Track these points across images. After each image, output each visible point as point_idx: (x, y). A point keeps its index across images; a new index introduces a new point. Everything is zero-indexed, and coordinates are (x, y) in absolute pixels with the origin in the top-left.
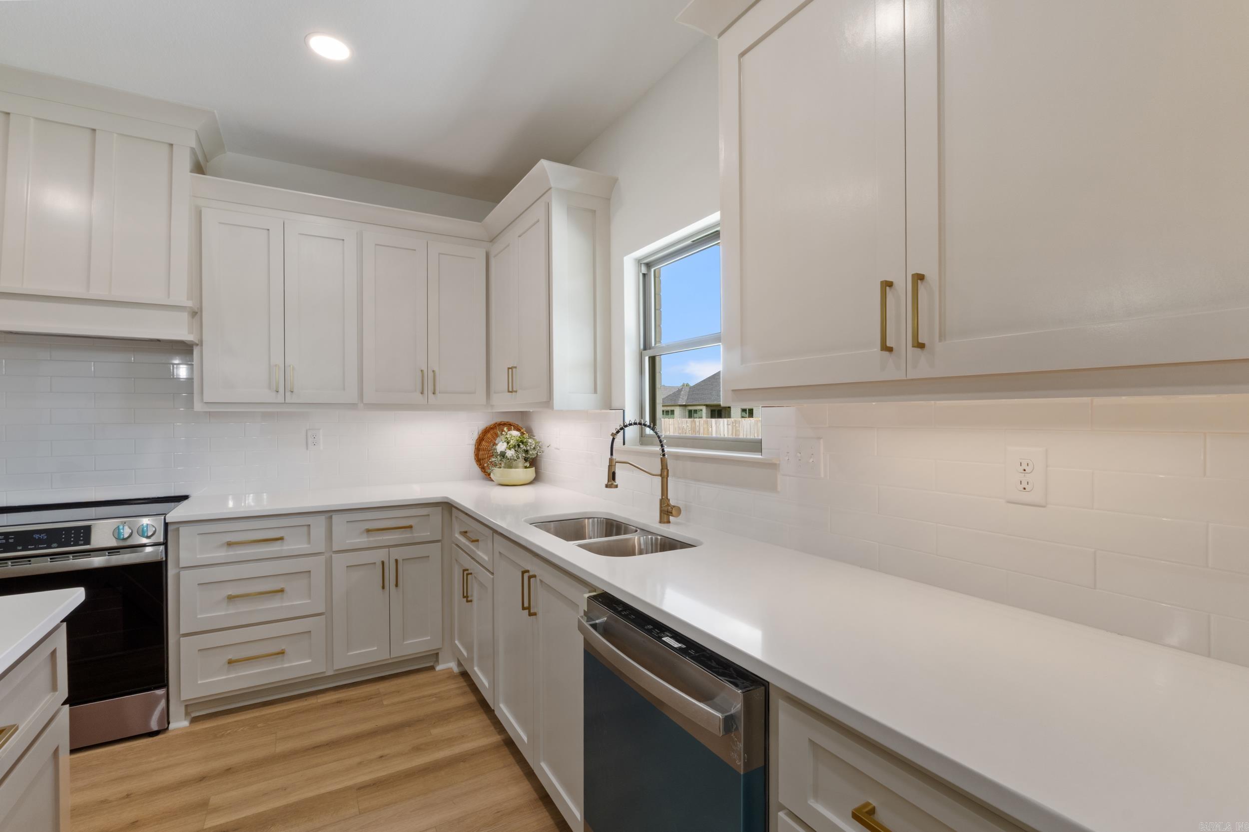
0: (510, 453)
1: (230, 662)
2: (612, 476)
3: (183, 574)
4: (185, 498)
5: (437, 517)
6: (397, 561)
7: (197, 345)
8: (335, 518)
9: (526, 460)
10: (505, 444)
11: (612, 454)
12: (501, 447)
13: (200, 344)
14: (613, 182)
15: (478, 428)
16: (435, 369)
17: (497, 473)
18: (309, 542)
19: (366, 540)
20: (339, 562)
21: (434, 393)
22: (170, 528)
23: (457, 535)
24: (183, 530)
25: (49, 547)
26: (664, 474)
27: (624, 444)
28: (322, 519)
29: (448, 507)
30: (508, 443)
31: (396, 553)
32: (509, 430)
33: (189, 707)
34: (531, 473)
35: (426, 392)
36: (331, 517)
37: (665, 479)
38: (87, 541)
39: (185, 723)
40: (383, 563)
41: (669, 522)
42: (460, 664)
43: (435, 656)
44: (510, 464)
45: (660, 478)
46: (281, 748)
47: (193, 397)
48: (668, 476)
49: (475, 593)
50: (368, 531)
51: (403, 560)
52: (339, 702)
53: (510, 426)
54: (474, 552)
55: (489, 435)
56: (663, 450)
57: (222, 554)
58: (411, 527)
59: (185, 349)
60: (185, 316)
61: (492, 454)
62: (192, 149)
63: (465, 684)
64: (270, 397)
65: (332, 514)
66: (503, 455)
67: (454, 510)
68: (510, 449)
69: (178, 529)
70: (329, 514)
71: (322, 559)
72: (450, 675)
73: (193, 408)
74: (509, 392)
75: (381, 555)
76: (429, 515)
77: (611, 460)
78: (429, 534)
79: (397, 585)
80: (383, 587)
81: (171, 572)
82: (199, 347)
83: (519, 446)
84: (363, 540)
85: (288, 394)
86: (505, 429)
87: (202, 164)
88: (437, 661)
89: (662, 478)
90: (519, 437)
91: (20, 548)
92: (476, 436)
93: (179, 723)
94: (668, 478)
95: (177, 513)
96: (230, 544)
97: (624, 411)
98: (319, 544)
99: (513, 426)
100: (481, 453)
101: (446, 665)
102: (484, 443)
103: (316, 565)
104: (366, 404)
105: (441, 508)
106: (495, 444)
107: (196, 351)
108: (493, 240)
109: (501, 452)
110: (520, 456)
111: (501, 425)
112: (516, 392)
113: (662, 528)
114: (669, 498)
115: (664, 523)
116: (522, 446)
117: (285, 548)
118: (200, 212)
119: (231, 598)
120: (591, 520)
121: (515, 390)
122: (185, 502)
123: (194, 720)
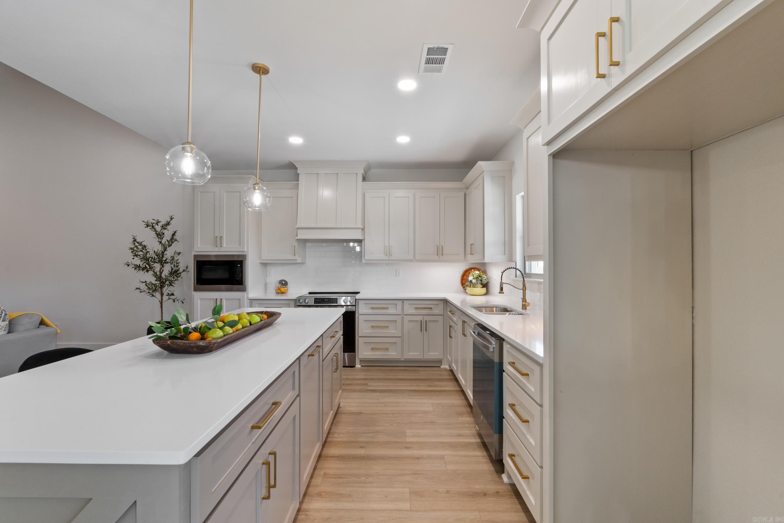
0: (474, 281)
1: (372, 349)
2: (502, 289)
3: (360, 316)
4: (359, 293)
5: (441, 305)
6: (426, 321)
7: (363, 240)
8: (405, 302)
9: (482, 284)
10: (472, 277)
11: (501, 280)
12: (471, 278)
13: (364, 239)
14: (512, 163)
15: (463, 270)
16: (443, 245)
17: (469, 290)
18: (396, 310)
19: (415, 311)
20: (407, 318)
21: (442, 255)
22: (357, 301)
23: (449, 313)
24: (360, 302)
25: (328, 303)
26: (524, 289)
27: (516, 277)
28: (400, 302)
29: (445, 302)
30: (473, 276)
31: (426, 318)
32: (475, 271)
33: (362, 361)
34: (484, 290)
35: (439, 255)
36: (403, 302)
37: (524, 291)
38: (337, 303)
39: (359, 366)
40: (421, 321)
41: (526, 309)
42: (450, 367)
43: (440, 362)
44: (474, 286)
45: (522, 291)
46: (387, 377)
47: (362, 258)
48: (526, 290)
49: (453, 335)
50: (416, 308)
51: (428, 321)
52: (405, 370)
53: (475, 269)
54: (453, 318)
55: (467, 273)
56: (524, 279)
57: (370, 311)
58: (431, 308)
59: (360, 242)
60: (360, 230)
61: (467, 280)
62: (363, 174)
63: (451, 373)
64: (384, 257)
65: (404, 300)
66: (471, 282)
67: (448, 303)
68: (474, 279)
69: (358, 302)
70: (403, 300)
71: (400, 317)
72: (446, 370)
73: (362, 262)
74: (471, 254)
75: (419, 318)
76: (438, 304)
77: (501, 283)
78: (438, 312)
79: (426, 330)
80: (421, 330)
81: (357, 315)
82: (364, 241)
83: (478, 278)
84: (413, 311)
85: (390, 256)
86: (473, 270)
87: (365, 176)
88: (441, 365)
89: (523, 291)
90: (479, 274)
91: (322, 303)
92: (461, 273)
93: (358, 366)
94: (526, 291)
95: (358, 296)
96: (372, 308)
97: (516, 263)
98: (399, 311)
99: (476, 269)
100: (463, 281)
101: (445, 366)
102: (465, 277)
103: (398, 318)
104: (416, 260)
105: (443, 302)
106: (469, 277)
107: (363, 242)
108: (467, 188)
109: (470, 280)
110: (478, 282)
111: (471, 269)
112: (473, 254)
113: (523, 311)
114: (526, 299)
115: (524, 309)
116: (479, 278)
117: (389, 311)
118: (364, 195)
119: (373, 327)
120: (497, 308)
121: (473, 253)
122: (358, 294)
123: (362, 366)
